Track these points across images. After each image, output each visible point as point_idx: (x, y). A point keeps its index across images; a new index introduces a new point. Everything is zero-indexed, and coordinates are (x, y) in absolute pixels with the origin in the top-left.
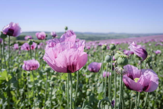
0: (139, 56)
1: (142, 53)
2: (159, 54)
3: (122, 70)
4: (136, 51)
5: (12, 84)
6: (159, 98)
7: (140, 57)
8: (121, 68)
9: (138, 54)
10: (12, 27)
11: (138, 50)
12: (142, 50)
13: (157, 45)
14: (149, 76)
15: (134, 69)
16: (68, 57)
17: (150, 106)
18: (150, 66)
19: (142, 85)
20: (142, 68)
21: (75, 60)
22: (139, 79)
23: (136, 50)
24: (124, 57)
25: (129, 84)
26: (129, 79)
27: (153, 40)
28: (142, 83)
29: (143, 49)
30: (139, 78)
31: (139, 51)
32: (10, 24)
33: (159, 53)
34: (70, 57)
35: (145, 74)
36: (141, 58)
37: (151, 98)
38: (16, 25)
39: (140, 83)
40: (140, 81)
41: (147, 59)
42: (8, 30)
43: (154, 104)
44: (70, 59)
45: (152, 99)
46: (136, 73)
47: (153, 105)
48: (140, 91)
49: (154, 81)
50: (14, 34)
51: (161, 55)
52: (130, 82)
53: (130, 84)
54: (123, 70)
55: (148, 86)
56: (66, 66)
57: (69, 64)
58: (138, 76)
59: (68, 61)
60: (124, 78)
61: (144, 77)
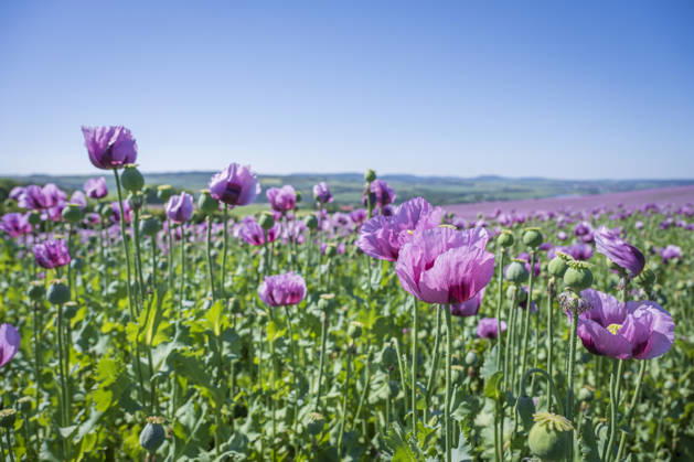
0: (623, 266)
1: (630, 258)
2: (675, 261)
3: (576, 301)
4: (613, 254)
5: (226, 344)
6: (673, 413)
7: (624, 269)
8: (574, 295)
9: (617, 261)
10: (235, 176)
11: (618, 250)
12: (629, 249)
13: (666, 227)
14: (648, 317)
15: (606, 301)
16: (453, 266)
17: (641, 440)
18: (649, 294)
19: (630, 339)
20: (628, 299)
21: (468, 274)
22: (620, 327)
23: (612, 249)
24: (582, 267)
25: (593, 339)
26: (596, 327)
27: (652, 208)
28: (629, 335)
29: (632, 248)
30: (621, 323)
31: (622, 251)
32: (230, 170)
33: (673, 256)
34: (458, 265)
35: (638, 313)
36: (628, 271)
37: (646, 413)
38: (246, 171)
39: (625, 336)
40: (623, 331)
41: (642, 275)
42: (225, 186)
43: (655, 431)
44: (457, 271)
45: (649, 418)
46: (612, 311)
47: (653, 436)
48: (626, 356)
49: (663, 332)
50: (239, 200)
51: (680, 263)
52: (596, 332)
53: (597, 338)
54: (580, 300)
55: (645, 344)
56: (446, 288)
57: (454, 283)
58: (618, 319)
59: (452, 276)
60: (582, 322)
61: (636, 319)
